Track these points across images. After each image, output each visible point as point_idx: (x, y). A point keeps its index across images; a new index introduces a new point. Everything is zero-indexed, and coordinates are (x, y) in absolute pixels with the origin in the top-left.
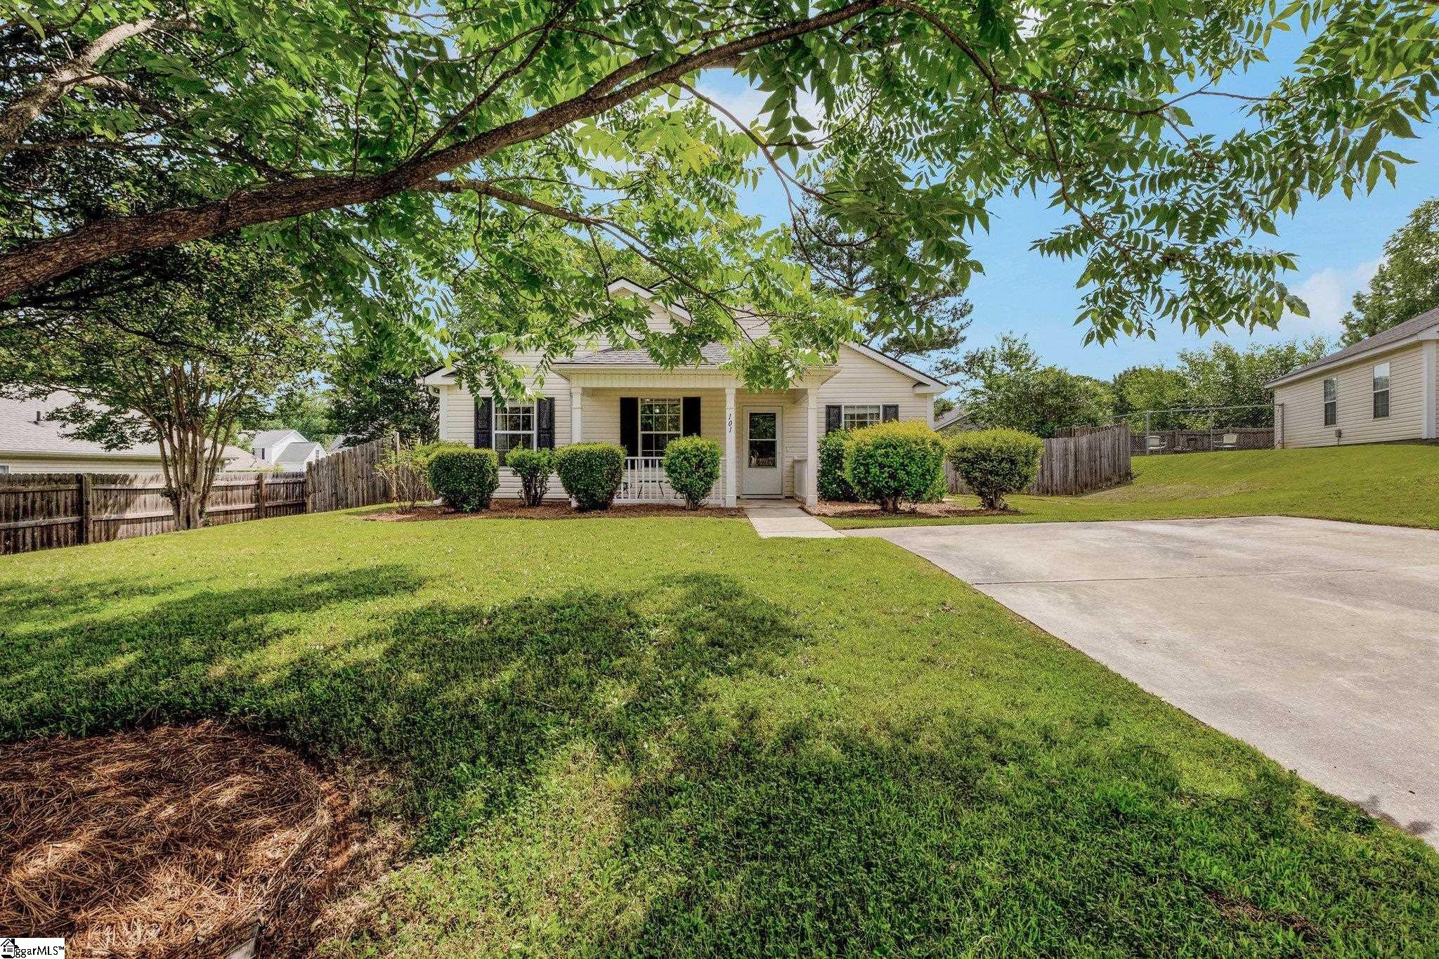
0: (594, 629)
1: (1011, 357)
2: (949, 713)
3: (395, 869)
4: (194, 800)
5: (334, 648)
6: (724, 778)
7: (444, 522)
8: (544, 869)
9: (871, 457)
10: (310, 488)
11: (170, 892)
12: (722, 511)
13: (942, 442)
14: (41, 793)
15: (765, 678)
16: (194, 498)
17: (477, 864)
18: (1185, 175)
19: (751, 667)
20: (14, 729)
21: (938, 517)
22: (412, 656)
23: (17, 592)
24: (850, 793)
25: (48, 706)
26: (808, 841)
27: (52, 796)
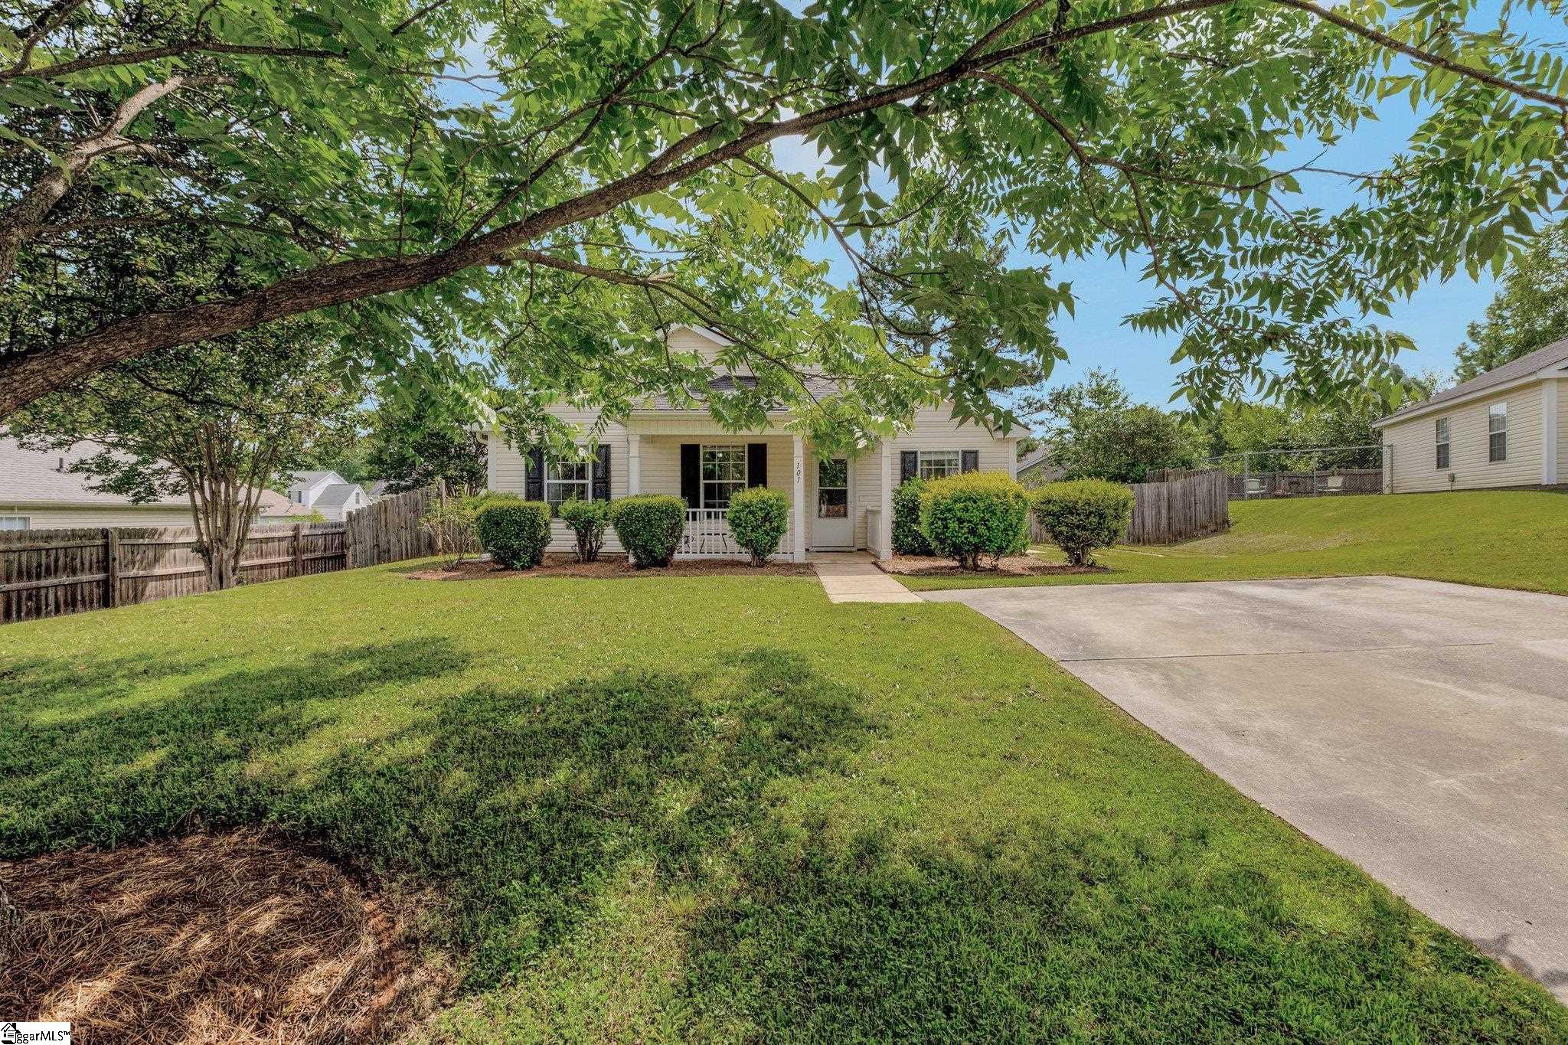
0: (654, 718)
1: (1100, 394)
2: (1035, 824)
3: (444, 1006)
4: (232, 927)
5: (377, 741)
6: (793, 901)
7: (494, 582)
8: (602, 1011)
9: (949, 510)
10: (350, 540)
11: (206, 1035)
12: (789, 567)
13: (1026, 494)
14: (70, 922)
15: (837, 780)
16: (226, 553)
17: (532, 1004)
18: (1290, 249)
19: (821, 764)
20: (40, 840)
21: (1021, 575)
22: (460, 751)
23: (40, 671)
24: (928, 921)
25: (76, 814)
26: (883, 980)
27: (82, 925)
